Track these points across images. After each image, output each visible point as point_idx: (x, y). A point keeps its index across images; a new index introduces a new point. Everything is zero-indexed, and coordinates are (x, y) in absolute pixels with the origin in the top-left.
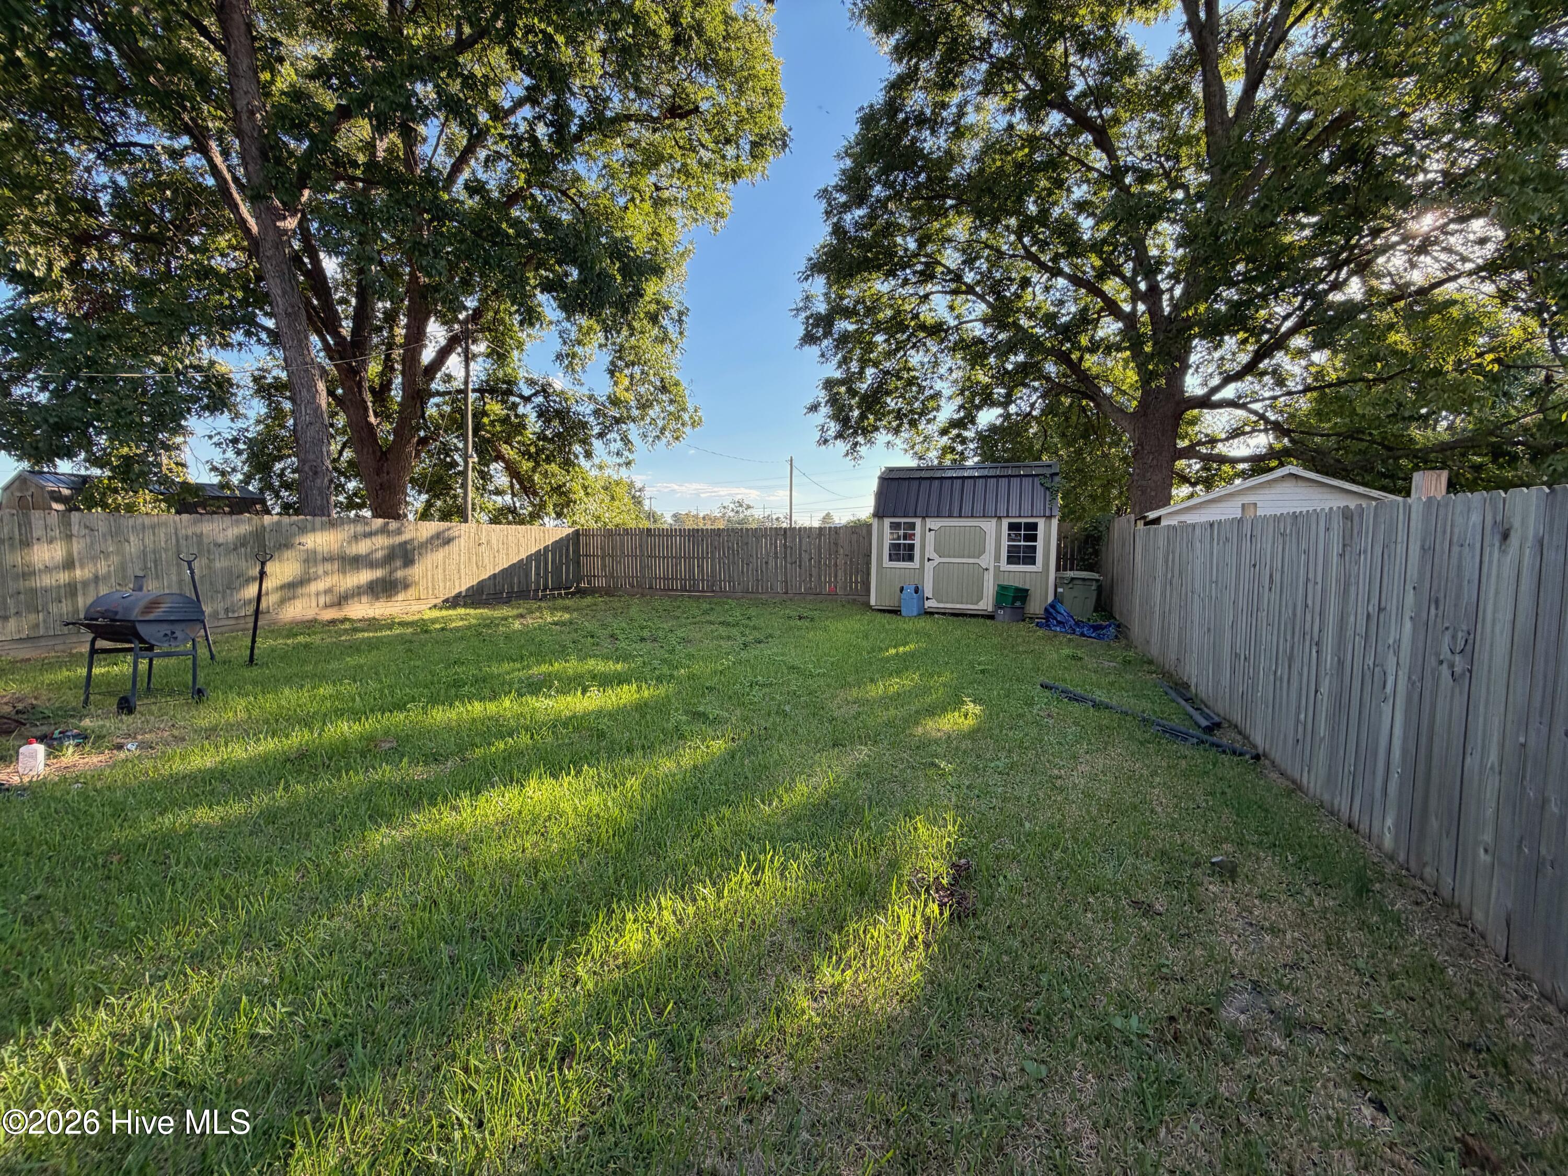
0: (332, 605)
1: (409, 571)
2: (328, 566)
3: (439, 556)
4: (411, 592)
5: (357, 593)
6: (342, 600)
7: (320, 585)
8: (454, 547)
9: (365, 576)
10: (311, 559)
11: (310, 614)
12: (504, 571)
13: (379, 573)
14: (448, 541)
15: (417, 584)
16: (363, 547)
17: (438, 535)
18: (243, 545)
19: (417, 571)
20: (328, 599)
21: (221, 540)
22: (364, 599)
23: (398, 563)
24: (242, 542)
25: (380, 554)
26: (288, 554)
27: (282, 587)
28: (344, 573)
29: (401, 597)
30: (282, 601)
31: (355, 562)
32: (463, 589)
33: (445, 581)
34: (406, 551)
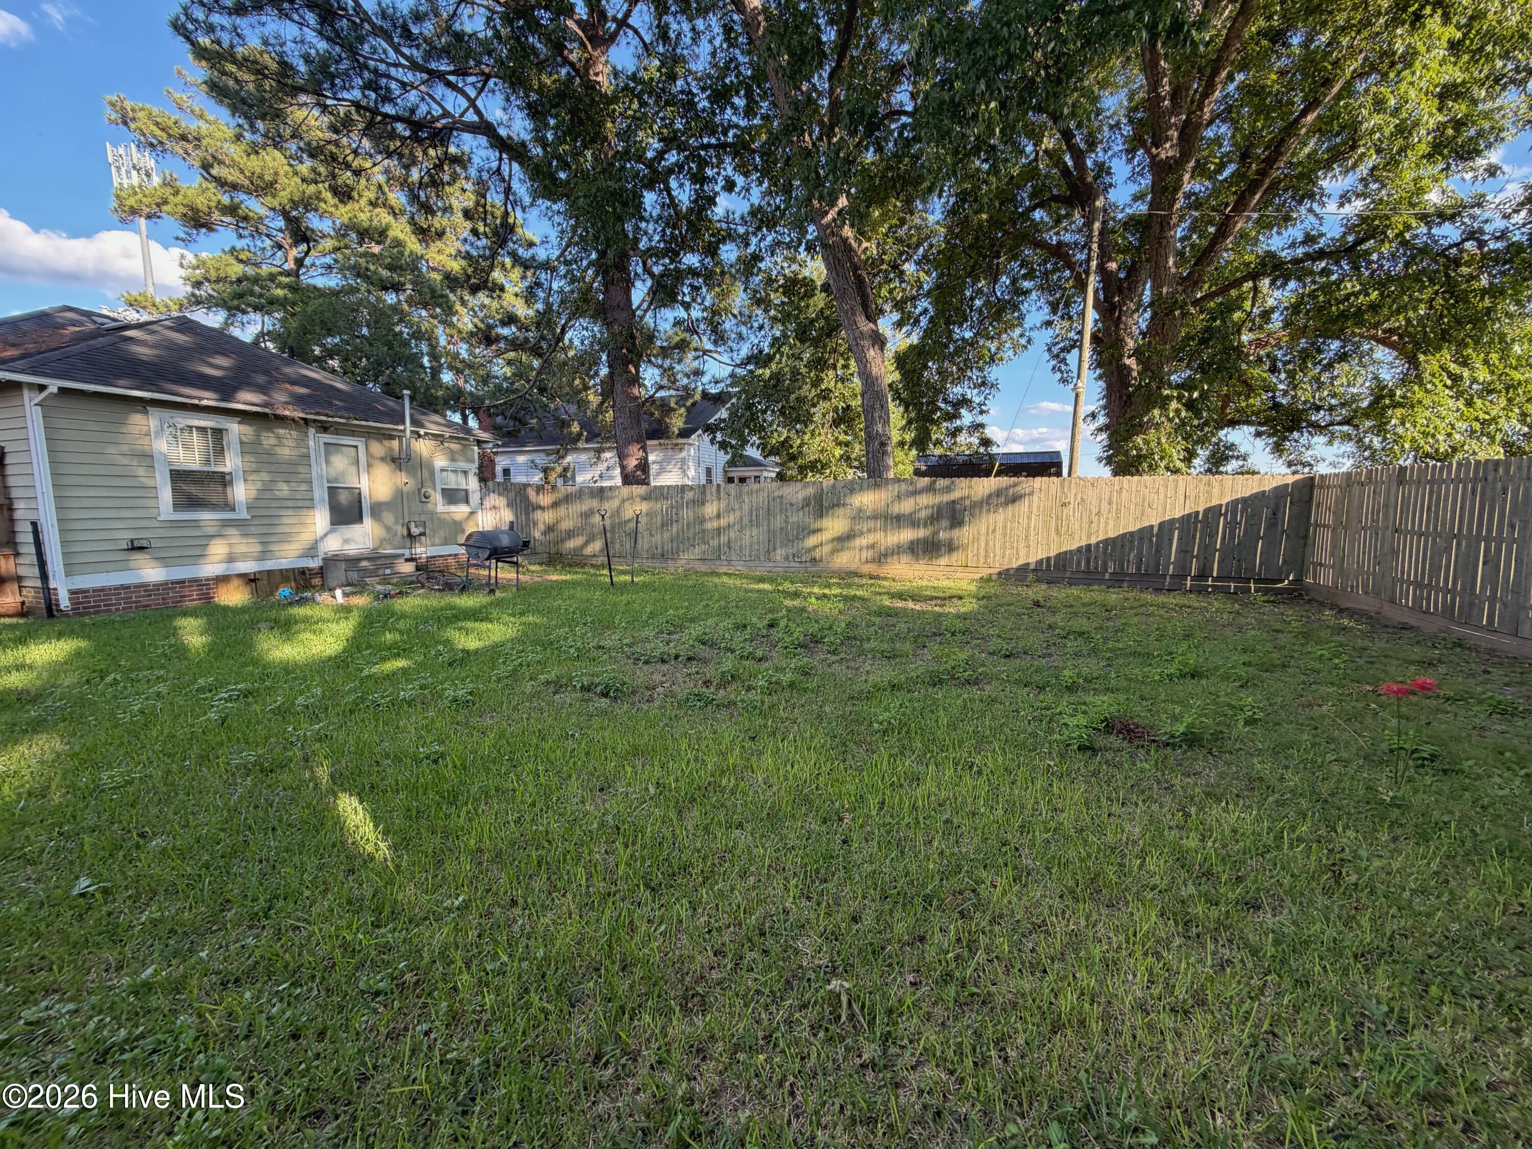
0: (873, 561)
1: (956, 533)
2: (871, 524)
3: (999, 518)
4: (956, 558)
5: (898, 550)
6: (882, 557)
7: (863, 541)
8: (1023, 507)
9: (907, 535)
10: (859, 515)
11: (853, 567)
12: (1106, 542)
13: (921, 533)
14: (1015, 499)
15: (965, 548)
16: (907, 506)
17: (998, 493)
18: (808, 505)
19: (965, 534)
20: (869, 554)
21: (794, 501)
22: (905, 558)
23: (945, 523)
24: (807, 502)
25: (924, 514)
26: (841, 511)
27: (833, 540)
28: (885, 531)
29: (943, 561)
30: (833, 552)
31: (899, 521)
32: (1032, 560)
33: (1004, 547)
34: (954, 510)
